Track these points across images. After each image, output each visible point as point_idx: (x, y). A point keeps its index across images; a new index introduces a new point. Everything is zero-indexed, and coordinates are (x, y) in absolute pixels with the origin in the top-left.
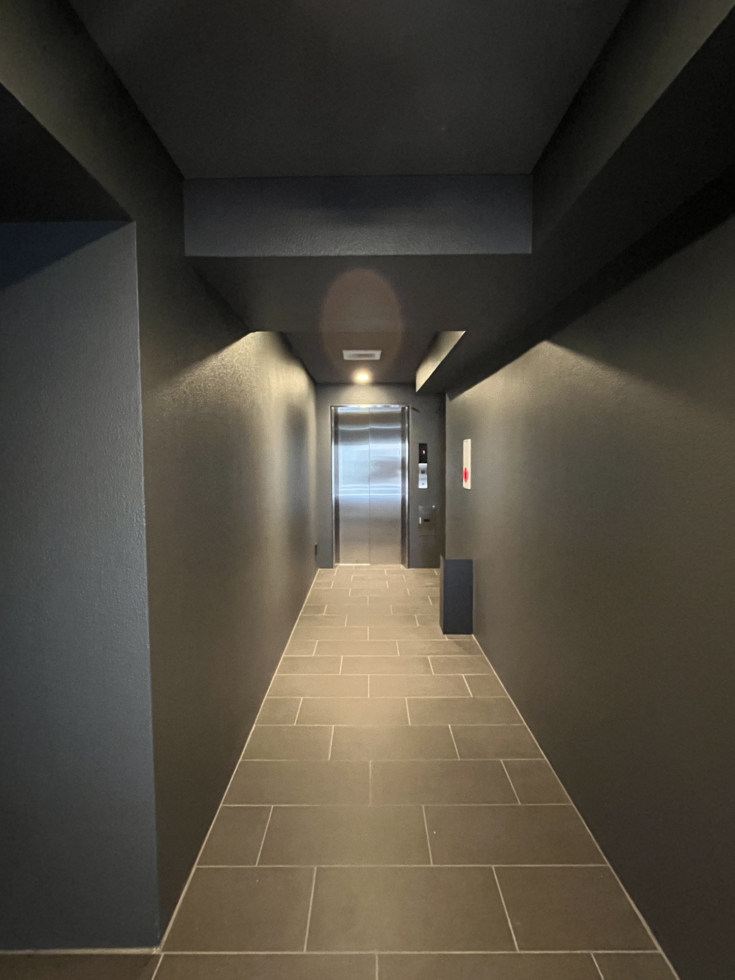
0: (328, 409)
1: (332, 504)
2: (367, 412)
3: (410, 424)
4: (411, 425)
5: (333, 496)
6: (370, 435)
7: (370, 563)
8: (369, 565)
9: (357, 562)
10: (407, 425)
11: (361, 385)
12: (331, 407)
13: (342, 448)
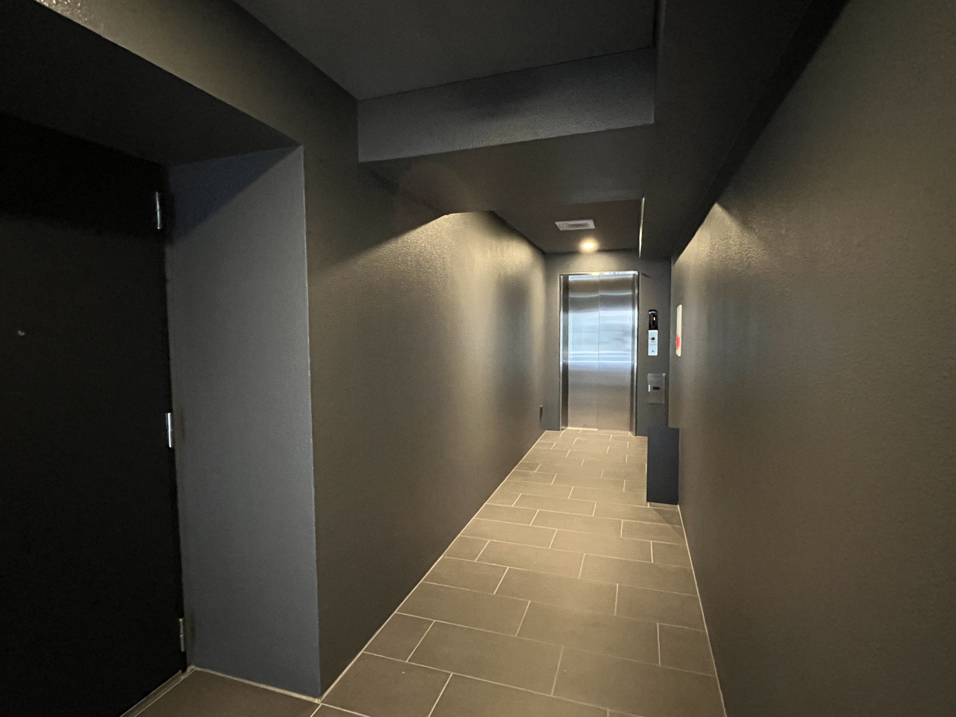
0: (557, 277)
1: (560, 369)
2: (597, 279)
3: (640, 291)
4: (642, 291)
5: (561, 363)
6: (599, 303)
7: (598, 428)
8: (597, 430)
9: (585, 426)
10: (637, 292)
11: (589, 254)
12: (560, 275)
13: (572, 315)
